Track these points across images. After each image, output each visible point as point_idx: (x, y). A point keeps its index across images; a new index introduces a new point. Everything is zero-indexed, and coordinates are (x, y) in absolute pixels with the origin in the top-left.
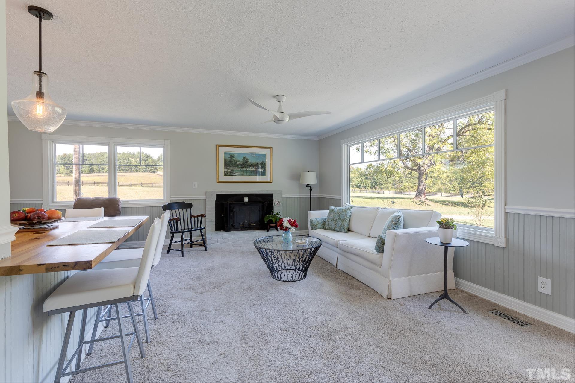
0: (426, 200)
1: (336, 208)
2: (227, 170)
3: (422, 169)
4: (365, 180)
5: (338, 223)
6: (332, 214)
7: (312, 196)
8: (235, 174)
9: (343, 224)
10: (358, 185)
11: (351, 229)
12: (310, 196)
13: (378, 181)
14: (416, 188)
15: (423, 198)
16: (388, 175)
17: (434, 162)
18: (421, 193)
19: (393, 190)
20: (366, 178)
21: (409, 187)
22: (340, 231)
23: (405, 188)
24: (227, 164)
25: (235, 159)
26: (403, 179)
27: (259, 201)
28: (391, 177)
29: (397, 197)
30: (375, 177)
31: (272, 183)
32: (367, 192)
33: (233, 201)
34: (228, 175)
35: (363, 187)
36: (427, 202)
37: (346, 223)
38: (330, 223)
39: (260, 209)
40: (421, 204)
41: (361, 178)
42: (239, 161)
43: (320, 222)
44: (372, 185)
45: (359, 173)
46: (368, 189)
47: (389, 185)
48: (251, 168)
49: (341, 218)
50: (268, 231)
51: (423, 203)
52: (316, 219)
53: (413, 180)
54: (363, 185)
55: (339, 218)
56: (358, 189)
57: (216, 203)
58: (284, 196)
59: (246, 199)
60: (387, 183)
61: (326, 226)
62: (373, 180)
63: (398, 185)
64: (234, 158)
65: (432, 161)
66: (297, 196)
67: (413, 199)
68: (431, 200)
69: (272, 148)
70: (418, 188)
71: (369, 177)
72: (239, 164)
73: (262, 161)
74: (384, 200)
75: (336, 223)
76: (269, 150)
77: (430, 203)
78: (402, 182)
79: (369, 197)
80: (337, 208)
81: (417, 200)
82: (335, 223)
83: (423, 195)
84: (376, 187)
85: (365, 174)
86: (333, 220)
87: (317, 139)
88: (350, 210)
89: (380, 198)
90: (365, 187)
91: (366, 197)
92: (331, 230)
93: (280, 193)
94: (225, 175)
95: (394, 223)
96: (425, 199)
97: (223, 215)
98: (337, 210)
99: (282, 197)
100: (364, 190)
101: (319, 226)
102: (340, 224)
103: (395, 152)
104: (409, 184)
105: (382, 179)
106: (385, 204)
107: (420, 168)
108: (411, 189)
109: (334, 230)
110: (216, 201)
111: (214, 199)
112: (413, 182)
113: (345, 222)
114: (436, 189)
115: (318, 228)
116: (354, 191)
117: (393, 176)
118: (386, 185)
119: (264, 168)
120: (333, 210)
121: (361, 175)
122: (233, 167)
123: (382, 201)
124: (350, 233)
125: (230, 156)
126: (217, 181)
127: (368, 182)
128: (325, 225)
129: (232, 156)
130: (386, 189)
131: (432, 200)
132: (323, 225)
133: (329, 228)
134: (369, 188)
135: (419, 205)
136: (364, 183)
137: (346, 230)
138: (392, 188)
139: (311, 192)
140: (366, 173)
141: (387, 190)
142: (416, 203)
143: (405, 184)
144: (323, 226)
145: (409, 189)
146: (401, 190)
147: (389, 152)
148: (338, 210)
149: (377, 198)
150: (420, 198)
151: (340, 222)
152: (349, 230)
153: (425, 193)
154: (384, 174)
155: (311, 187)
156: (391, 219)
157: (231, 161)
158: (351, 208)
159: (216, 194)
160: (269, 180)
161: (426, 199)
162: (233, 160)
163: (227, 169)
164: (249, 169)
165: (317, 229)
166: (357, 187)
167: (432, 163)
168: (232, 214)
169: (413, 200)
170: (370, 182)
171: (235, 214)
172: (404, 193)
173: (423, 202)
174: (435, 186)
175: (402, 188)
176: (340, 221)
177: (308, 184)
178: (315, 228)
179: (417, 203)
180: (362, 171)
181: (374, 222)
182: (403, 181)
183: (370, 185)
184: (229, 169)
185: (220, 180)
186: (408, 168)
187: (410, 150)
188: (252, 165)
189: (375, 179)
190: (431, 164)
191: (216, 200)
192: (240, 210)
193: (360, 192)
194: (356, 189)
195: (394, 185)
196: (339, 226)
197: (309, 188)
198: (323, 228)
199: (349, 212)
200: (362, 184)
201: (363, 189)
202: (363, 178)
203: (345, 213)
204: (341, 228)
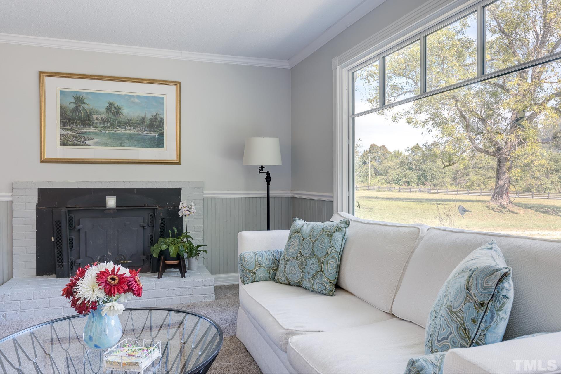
0: (510, 205)
1: (308, 226)
2: (66, 132)
3: (503, 151)
4: (408, 172)
5: (308, 268)
6: (297, 241)
7: (271, 195)
8: (87, 143)
9: (321, 271)
10: (397, 180)
11: (343, 285)
12: (266, 195)
13: (428, 174)
14: (492, 184)
15: (504, 201)
16: (446, 161)
17: (524, 140)
18: (502, 192)
19: (453, 188)
20: (410, 169)
21: (479, 183)
22: (313, 291)
23: (472, 185)
24: (66, 118)
25: (86, 106)
26: (470, 170)
27: (145, 206)
28: (450, 165)
29: (461, 199)
30: (424, 166)
31: (179, 163)
32: (410, 192)
33: (78, 206)
34: (70, 145)
35: (405, 182)
36: (511, 207)
37: (329, 268)
38: (289, 264)
39: (145, 225)
40: (502, 212)
41: (402, 168)
42: (97, 113)
43: (266, 261)
44: (419, 179)
45: (398, 161)
46: (413, 186)
47: (447, 179)
48: (129, 128)
49: (316, 253)
50: (160, 277)
51: (505, 210)
52: (256, 253)
53: (486, 172)
54: (405, 180)
55: (313, 254)
56: (397, 186)
57: (37, 210)
58: (208, 194)
59: (111, 202)
60: (444, 177)
61: (280, 274)
62: (420, 172)
63: (460, 179)
64: (85, 103)
65: (521, 138)
66: (241, 193)
67: (488, 202)
68: (518, 205)
69: (179, 83)
70: (497, 183)
71: (414, 167)
72: (97, 119)
73: (154, 113)
74: (439, 204)
75: (304, 268)
76: (173, 88)
77: (516, 209)
78: (468, 175)
79: (413, 199)
80: (310, 226)
81: (493, 205)
82: (300, 266)
83: (504, 196)
84: (425, 183)
85: (408, 162)
86: (297, 259)
87: (286, 65)
88: (342, 231)
89: (431, 200)
90: (408, 184)
91: (409, 199)
92: (293, 285)
93: (200, 187)
94: (63, 144)
95: (478, 299)
96: (508, 202)
97: (53, 239)
98: (308, 230)
99: (205, 196)
100: (406, 188)
101: (261, 273)
102: (312, 272)
103: (457, 123)
104: (480, 178)
105: (435, 170)
106: (441, 211)
107: (499, 149)
108: (482, 186)
109: (300, 286)
110: (38, 205)
111: (34, 200)
112: (485, 175)
113: (327, 264)
114: (523, 186)
115: (257, 279)
116: (390, 189)
117: (453, 164)
118: (442, 180)
119: (160, 128)
120: (298, 231)
121: (402, 163)
122: (83, 124)
123: (434, 207)
124: (340, 298)
125: (74, 100)
126: (41, 158)
127: (413, 175)
128: (278, 271)
129: (79, 100)
130: (442, 186)
131: (519, 203)
132: (273, 270)
133: (287, 279)
134: (413, 184)
135: (499, 212)
136: (407, 177)
137: (330, 287)
138: (451, 185)
139: (268, 185)
140: (410, 161)
141: (443, 188)
142: (493, 209)
143: (473, 177)
144: (272, 272)
145: (479, 186)
146: (465, 188)
147: (447, 123)
148: (311, 231)
149: (427, 200)
150: (499, 201)
151: (312, 265)
152: (338, 287)
153: (508, 193)
154: (439, 162)
155: (268, 174)
156: (463, 280)
157: (76, 110)
158: (346, 225)
159: (38, 189)
160: (173, 157)
161: (510, 202)
162: (81, 108)
163: (67, 129)
164: (122, 131)
165: (254, 281)
166: (395, 183)
167: (520, 141)
168: (73, 237)
169: (488, 204)
170: (416, 174)
171: (82, 235)
172: (471, 192)
173: (505, 208)
174: (521, 181)
175: (468, 184)
176: (314, 261)
177: (262, 167)
178: (251, 279)
179: (495, 210)
180: (402, 157)
181: (405, 269)
182: (470, 174)
183: (416, 179)
184: (71, 130)
185: (49, 154)
186: (479, 150)
187: (483, 121)
188: (129, 121)
189: (424, 171)
190: (520, 143)
191: (37, 202)
192: (93, 225)
193: (400, 190)
194: (394, 185)
195: (454, 179)
196: (311, 275)
197: (265, 175)
198: (273, 278)
199: (338, 235)
200: (402, 178)
201: (404, 187)
202: (404, 169)
203: (327, 239)
204: (316, 281)
